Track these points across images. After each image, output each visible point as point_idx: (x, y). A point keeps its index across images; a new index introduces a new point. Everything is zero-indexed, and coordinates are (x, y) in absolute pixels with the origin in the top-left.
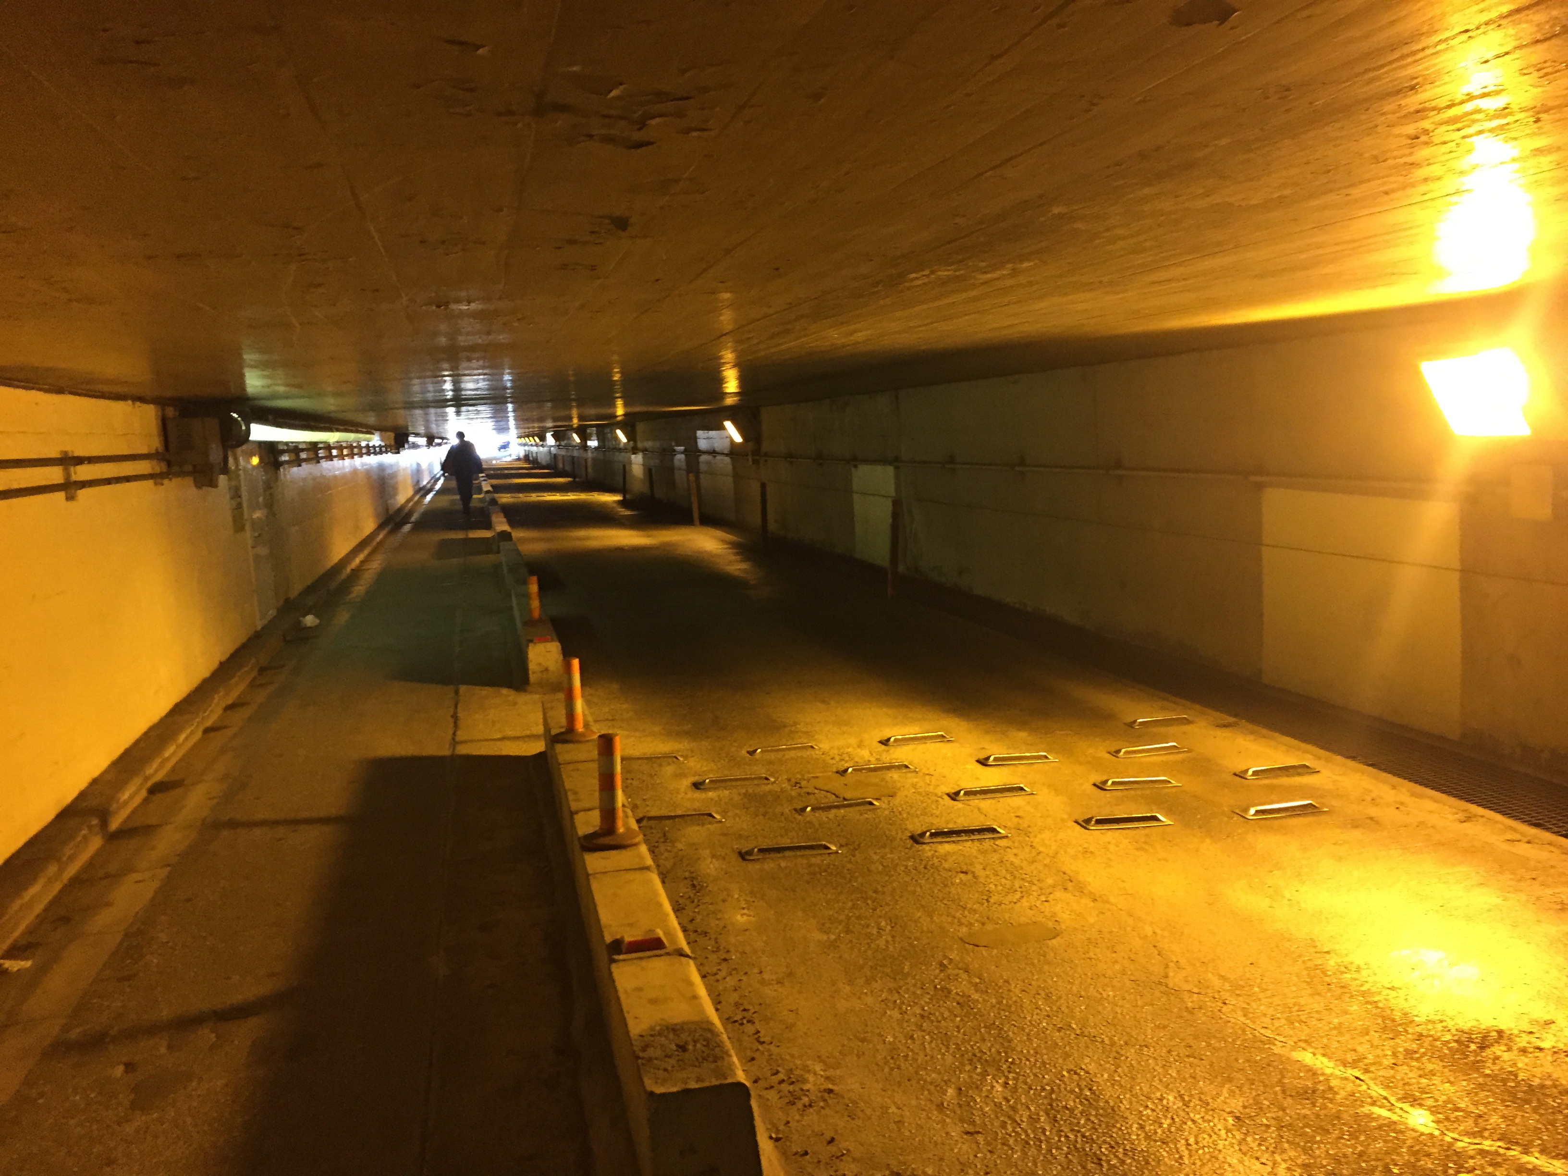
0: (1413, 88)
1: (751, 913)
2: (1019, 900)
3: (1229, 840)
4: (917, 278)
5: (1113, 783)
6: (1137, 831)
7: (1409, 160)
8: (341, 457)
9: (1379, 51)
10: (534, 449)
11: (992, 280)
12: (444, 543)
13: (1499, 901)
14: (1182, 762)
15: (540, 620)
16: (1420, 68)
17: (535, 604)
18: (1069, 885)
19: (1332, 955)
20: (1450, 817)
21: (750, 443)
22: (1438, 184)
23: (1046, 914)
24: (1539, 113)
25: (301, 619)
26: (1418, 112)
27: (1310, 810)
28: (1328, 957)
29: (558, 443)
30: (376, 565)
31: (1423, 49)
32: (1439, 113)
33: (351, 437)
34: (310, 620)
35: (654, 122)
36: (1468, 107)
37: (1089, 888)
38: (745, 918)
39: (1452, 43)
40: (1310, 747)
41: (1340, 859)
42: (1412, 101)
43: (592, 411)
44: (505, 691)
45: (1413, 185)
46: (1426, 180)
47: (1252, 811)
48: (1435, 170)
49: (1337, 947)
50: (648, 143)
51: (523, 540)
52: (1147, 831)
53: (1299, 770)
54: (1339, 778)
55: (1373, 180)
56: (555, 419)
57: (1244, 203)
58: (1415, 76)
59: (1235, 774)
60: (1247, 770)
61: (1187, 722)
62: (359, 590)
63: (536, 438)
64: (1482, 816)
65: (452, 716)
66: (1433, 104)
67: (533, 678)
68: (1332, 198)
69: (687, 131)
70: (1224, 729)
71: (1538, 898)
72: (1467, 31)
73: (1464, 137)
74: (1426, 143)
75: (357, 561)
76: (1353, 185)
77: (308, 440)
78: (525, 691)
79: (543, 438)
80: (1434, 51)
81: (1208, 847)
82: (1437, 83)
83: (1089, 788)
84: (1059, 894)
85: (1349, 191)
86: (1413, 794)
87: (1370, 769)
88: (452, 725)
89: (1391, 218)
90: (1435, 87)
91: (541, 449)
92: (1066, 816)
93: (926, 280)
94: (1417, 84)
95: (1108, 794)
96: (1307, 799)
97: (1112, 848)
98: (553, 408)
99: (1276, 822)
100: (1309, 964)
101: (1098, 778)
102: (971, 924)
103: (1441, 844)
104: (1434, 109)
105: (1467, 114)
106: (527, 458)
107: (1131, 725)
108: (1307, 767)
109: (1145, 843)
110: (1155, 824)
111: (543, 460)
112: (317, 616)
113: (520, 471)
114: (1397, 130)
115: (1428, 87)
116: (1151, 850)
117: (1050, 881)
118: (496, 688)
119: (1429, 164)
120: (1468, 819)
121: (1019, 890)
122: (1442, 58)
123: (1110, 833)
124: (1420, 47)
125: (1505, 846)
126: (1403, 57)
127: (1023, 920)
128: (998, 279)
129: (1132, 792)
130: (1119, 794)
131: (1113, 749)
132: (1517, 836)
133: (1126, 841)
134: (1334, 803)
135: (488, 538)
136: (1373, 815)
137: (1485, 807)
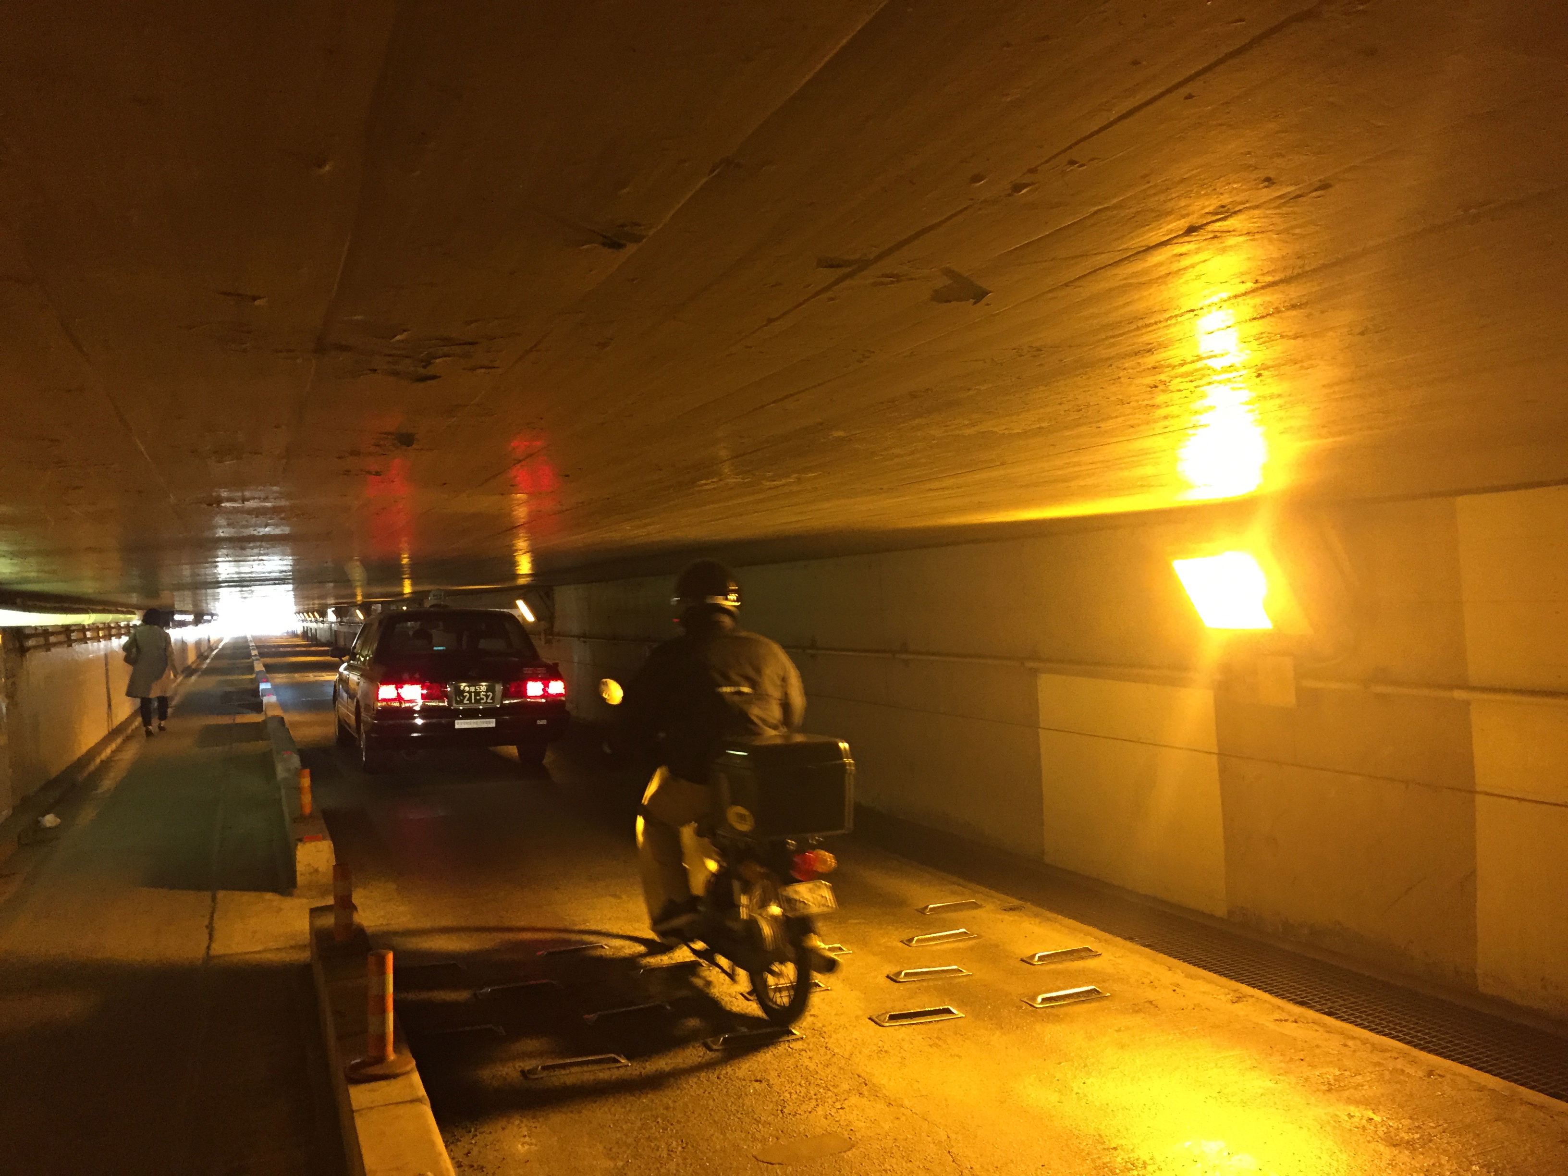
0: (1149, 351)
1: (534, 1141)
2: (814, 1108)
3: (1019, 1032)
4: (706, 484)
5: (906, 974)
6: (931, 1025)
7: (1151, 402)
8: (98, 639)
9: (1118, 324)
10: (314, 625)
11: (776, 487)
12: (208, 729)
13: (1271, 1085)
14: (972, 949)
15: (311, 816)
16: (1155, 336)
17: (307, 799)
18: (865, 1090)
19: (1119, 1151)
20: (1222, 997)
21: (543, 622)
22: (1176, 420)
23: (842, 1123)
24: (1259, 370)
25: (40, 818)
26: (1154, 368)
27: (1094, 996)
28: (1115, 1153)
29: (339, 620)
30: (130, 753)
31: (1156, 323)
32: (1173, 369)
33: (108, 618)
34: (50, 820)
35: (438, 361)
36: (1198, 365)
37: (884, 1091)
38: (526, 1147)
39: (1179, 319)
40: (1091, 929)
41: (1123, 1047)
42: (1150, 360)
43: (378, 590)
44: (269, 896)
45: (1155, 421)
46: (1166, 417)
47: (1039, 999)
48: (1173, 410)
49: (1124, 1142)
50: (434, 377)
51: (295, 725)
52: (940, 1025)
53: (1083, 954)
54: (1119, 961)
55: (1120, 417)
56: (337, 598)
57: (1007, 432)
58: (1151, 342)
59: (1022, 960)
60: (1034, 956)
61: (975, 906)
62: (108, 783)
63: (316, 614)
64: (1252, 996)
65: (207, 927)
66: (1168, 362)
67: (300, 880)
68: (1084, 429)
69: (473, 369)
70: (1011, 913)
71: (1307, 1080)
72: (1193, 311)
73: (1196, 387)
74: (1164, 391)
75: (108, 751)
76: (1103, 420)
77: (60, 623)
78: (291, 895)
79: (323, 614)
80: (1165, 324)
81: (997, 1039)
82: (1170, 348)
83: (882, 980)
84: (854, 1099)
85: (1098, 425)
86: (1189, 976)
87: (1147, 950)
88: (207, 936)
89: (1137, 445)
90: (1169, 350)
91: (321, 625)
92: (860, 1013)
93: (716, 486)
94: (1154, 348)
95: (901, 987)
96: (1091, 983)
97: (906, 1045)
98: (334, 587)
99: (1063, 1010)
100: (1098, 1162)
101: (891, 969)
102: (764, 1140)
103: (1215, 1026)
104: (1169, 366)
105: (1197, 370)
106: (305, 634)
107: (922, 911)
108: (1090, 950)
109: (939, 1038)
110: (949, 1017)
111: (323, 637)
112: (58, 815)
113: (298, 649)
114: (1138, 381)
115: (1162, 350)
116: (944, 1046)
117: (845, 1086)
118: (258, 893)
119: (1167, 406)
120: (1238, 1000)
121: (814, 1097)
122: (1172, 330)
123: (904, 1028)
124: (1153, 321)
125: (1272, 1026)
126: (1138, 328)
127: (818, 1131)
128: (784, 485)
129: (925, 984)
130: (913, 985)
131: (905, 937)
132: (1284, 1016)
133: (920, 1037)
134: (1116, 987)
135: (259, 723)
136: (1151, 998)
137: (1254, 986)
